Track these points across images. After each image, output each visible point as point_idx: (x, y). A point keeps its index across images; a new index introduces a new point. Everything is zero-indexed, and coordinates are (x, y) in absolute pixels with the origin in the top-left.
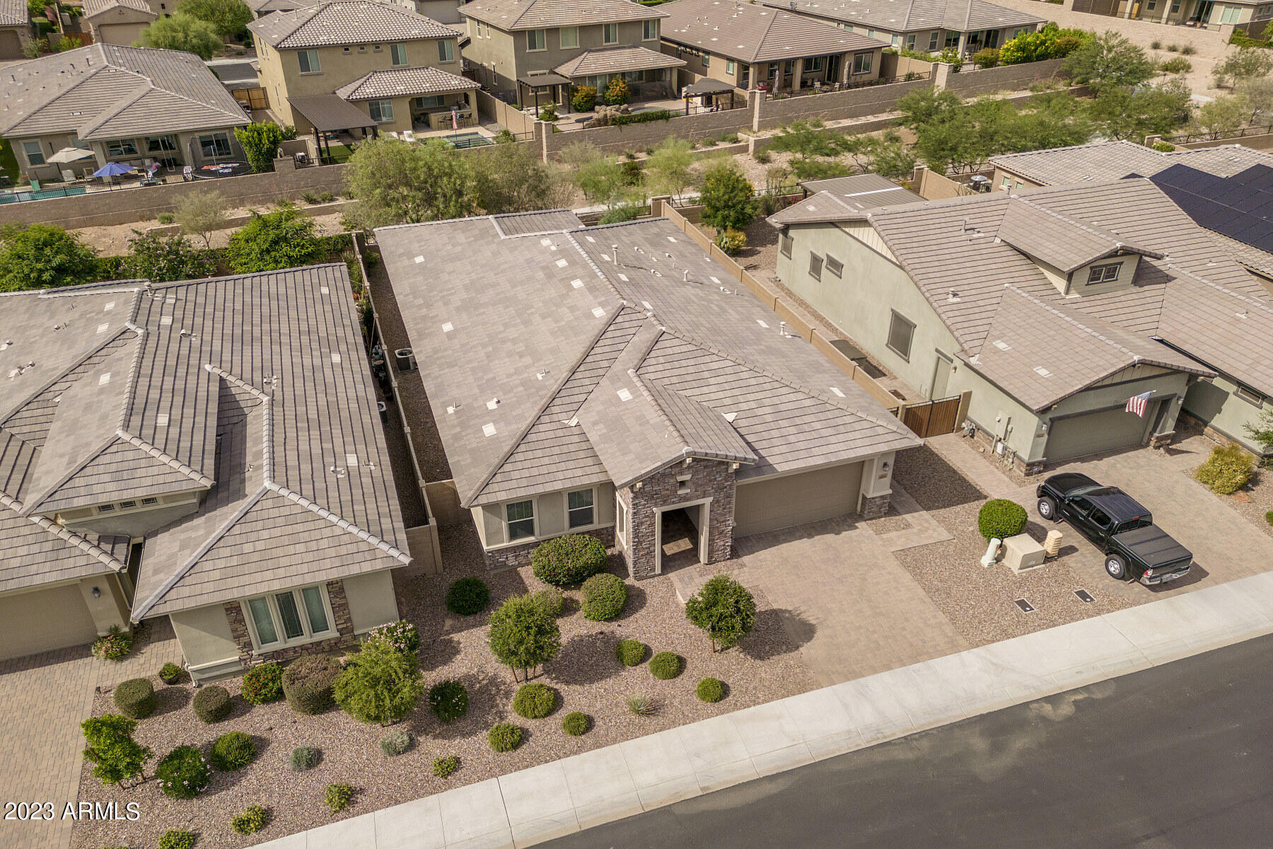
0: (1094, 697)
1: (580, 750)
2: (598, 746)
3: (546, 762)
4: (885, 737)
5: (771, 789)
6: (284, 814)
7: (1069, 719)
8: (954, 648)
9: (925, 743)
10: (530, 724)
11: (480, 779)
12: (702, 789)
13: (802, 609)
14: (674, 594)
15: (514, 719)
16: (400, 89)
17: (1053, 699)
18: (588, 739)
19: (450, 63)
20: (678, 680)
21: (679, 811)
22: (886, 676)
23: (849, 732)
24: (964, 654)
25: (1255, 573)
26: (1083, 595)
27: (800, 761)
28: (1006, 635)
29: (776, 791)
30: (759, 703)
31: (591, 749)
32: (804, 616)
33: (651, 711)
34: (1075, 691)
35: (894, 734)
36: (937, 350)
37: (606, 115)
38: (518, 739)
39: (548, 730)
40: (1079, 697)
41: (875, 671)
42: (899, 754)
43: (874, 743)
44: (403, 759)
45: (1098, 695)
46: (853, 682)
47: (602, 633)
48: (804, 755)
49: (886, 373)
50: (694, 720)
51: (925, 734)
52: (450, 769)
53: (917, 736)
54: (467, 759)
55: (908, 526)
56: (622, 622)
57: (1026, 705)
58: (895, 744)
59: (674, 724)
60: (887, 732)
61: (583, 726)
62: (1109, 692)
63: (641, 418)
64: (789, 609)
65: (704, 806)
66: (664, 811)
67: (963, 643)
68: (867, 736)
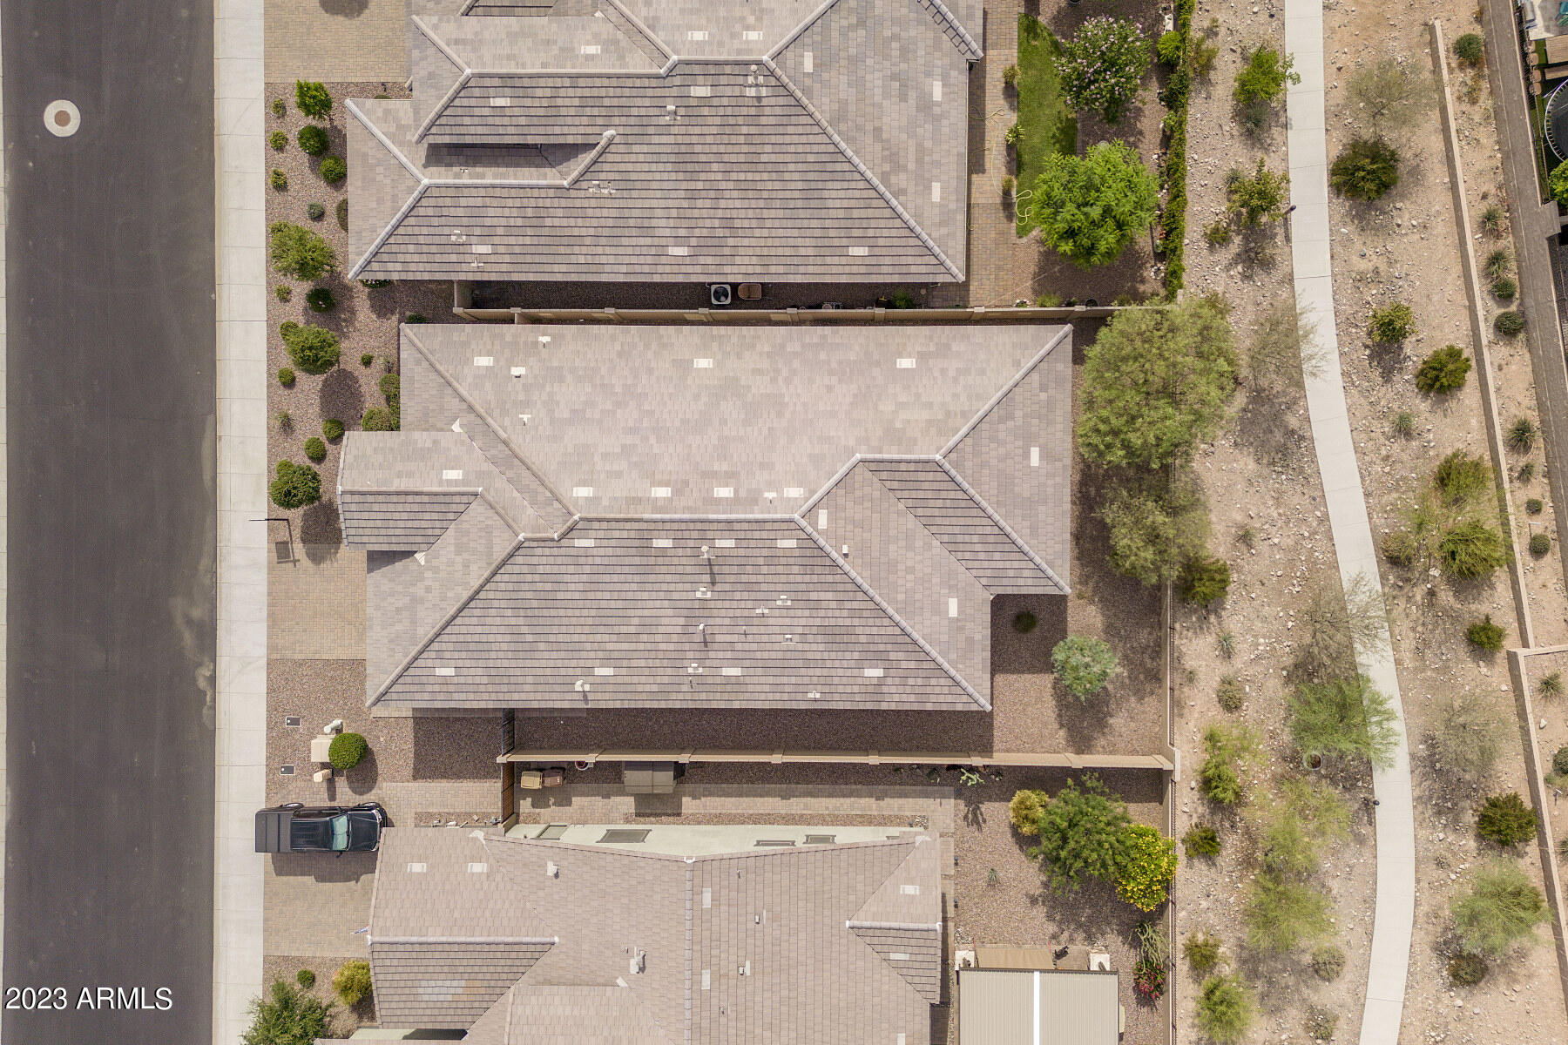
0: (206, 708)
1: (270, 375)
2: (269, 386)
3: (268, 352)
4: (221, 560)
5: (207, 477)
6: (279, 197)
7: (194, 679)
8: (271, 647)
9: (207, 582)
11: (268, 312)
12: (220, 437)
17: (212, 680)
18: (276, 381)
20: (304, 453)
21: (210, 418)
22: (264, 588)
23: (231, 541)
24: (265, 651)
26: (289, 770)
27: (220, 501)
28: (271, 690)
29: (204, 477)
31: (268, 380)
32: (328, 562)
33: (287, 425)
34: (214, 700)
35: (221, 567)
40: (208, 699)
41: (271, 584)
42: (205, 562)
43: (219, 552)
45: (205, 711)
46: (266, 563)
48: (224, 505)
50: (269, 451)
51: (214, 585)
52: (283, 296)
53: (215, 580)
54: (288, 307)
57: (214, 661)
58: (214, 562)
59: (270, 437)
60: (224, 565)
61: (288, 382)
62: (206, 720)
63: (410, 475)
64: (338, 555)
65: (209, 432)
66: (213, 409)
67: (274, 656)
68: (224, 551)
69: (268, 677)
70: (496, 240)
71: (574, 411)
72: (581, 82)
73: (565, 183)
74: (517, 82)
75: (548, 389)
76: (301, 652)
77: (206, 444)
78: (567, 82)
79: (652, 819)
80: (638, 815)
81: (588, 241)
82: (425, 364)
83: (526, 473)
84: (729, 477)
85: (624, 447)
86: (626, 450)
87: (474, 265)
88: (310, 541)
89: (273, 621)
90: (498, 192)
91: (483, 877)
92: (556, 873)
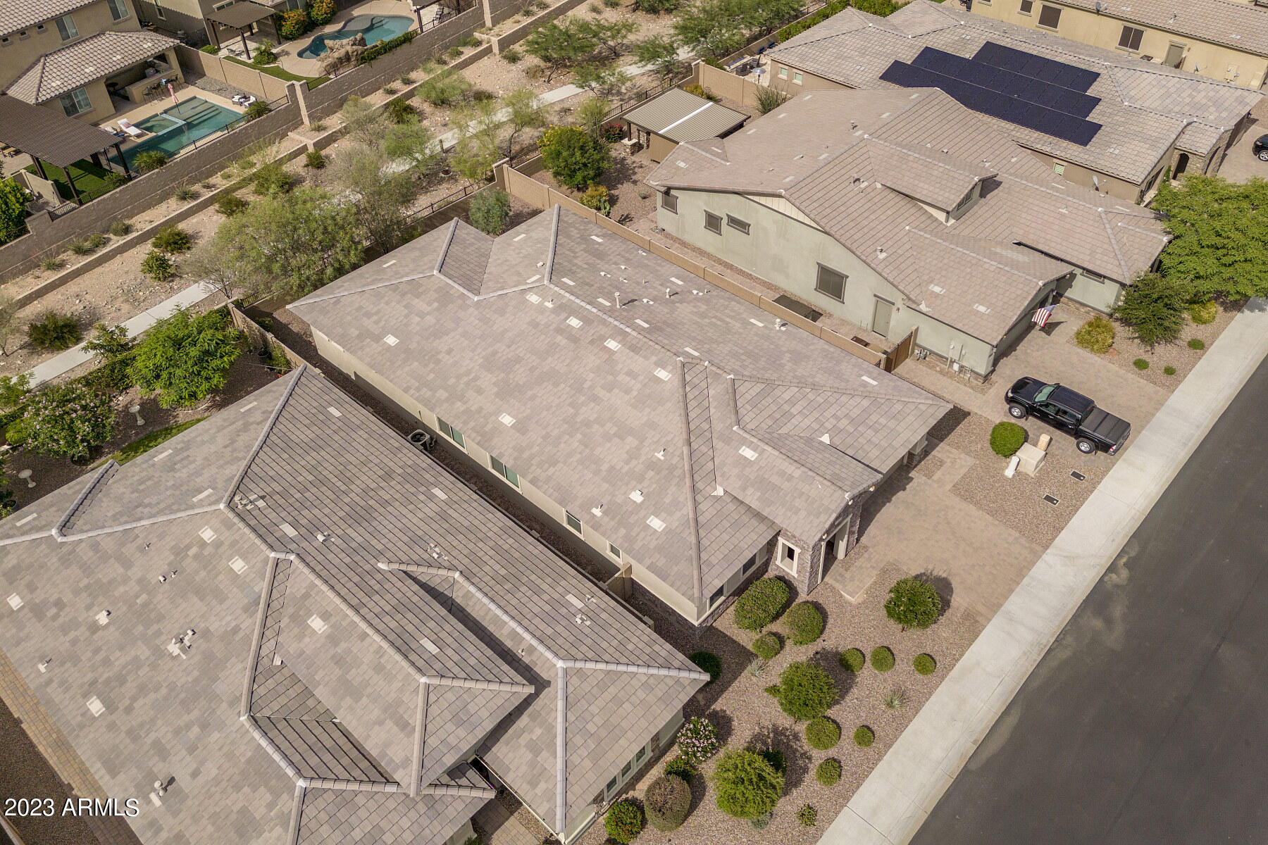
0: (1131, 555)
1: (880, 755)
2: (888, 746)
3: (867, 776)
4: (1045, 646)
5: (1013, 720)
7: (1130, 579)
8: (1036, 555)
9: (1069, 639)
10: (832, 752)
11: (837, 814)
12: (974, 742)
13: (930, 567)
14: (842, 596)
15: (819, 756)
16: (91, 72)
17: (1112, 568)
18: (878, 744)
19: (126, 20)
20: (896, 667)
21: (973, 767)
22: (1014, 598)
23: (1025, 653)
24: (1044, 556)
25: (1153, 415)
27: (1012, 692)
28: (1057, 529)
29: (1016, 721)
30: (958, 660)
31: (886, 752)
32: (935, 573)
34: (1119, 556)
35: (1048, 641)
36: (875, 296)
37: (347, 52)
38: (833, 769)
39: (845, 749)
40: (1124, 560)
41: (1005, 597)
43: (1042, 655)
44: (772, 827)
47: (817, 653)
49: (820, 312)
50: (930, 694)
51: (1064, 633)
52: (808, 815)
53: (1062, 636)
54: (813, 802)
55: (942, 463)
56: (824, 636)
57: (1101, 580)
58: (1054, 649)
59: (921, 703)
60: (1044, 641)
61: (866, 735)
63: (782, 474)
65: (984, 756)
66: (965, 772)
67: (1038, 548)
68: (1036, 651)
69: (1053, 539)
70: (556, 596)
71: (622, 439)
73: (457, 575)
74: (399, 642)
75: (626, 468)
76: (1009, 535)
77: (994, 747)
78: (364, 611)
83: (692, 415)
84: (563, 330)
85: (610, 391)
86: (609, 388)
87: (594, 600)
89: (1021, 572)
90: (515, 614)
91: (936, 282)
92: (881, 251)
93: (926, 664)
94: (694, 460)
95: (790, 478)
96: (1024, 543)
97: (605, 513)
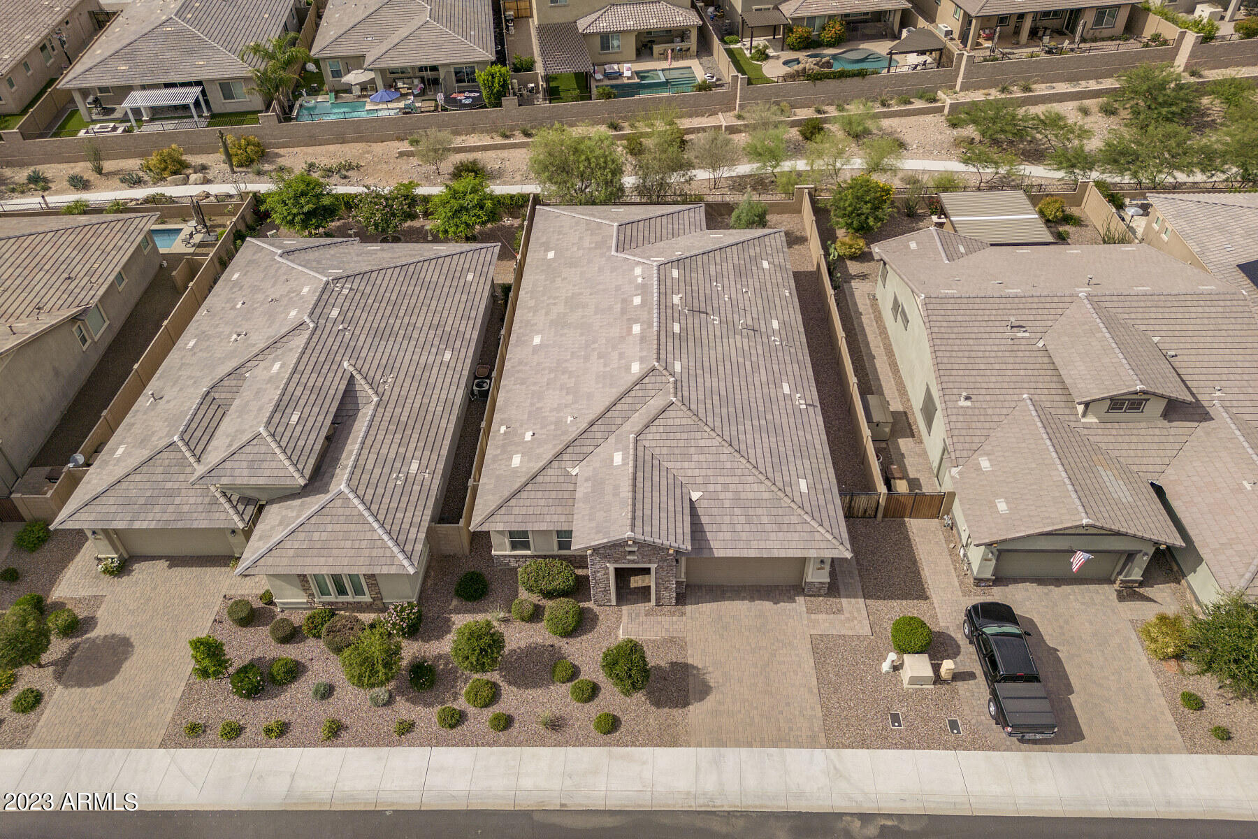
0: (902, 827)
1: (494, 743)
2: (507, 744)
3: (468, 746)
4: (714, 807)
5: (609, 822)
8: (812, 743)
9: (741, 823)
10: (471, 710)
11: (421, 745)
12: (562, 805)
13: (711, 670)
14: (618, 627)
15: (462, 704)
17: (865, 818)
18: (503, 736)
20: (587, 705)
21: (538, 817)
22: (744, 752)
23: (688, 793)
24: (818, 752)
25: (1131, 752)
26: (954, 725)
27: (641, 806)
28: (863, 744)
30: (636, 746)
31: (501, 746)
32: (708, 677)
33: (555, 725)
34: (889, 816)
35: (723, 806)
36: (944, 441)
38: (456, 720)
39: (480, 718)
40: (889, 823)
41: (738, 744)
42: (717, 826)
43: (703, 809)
44: (381, 711)
45: (906, 827)
46: (715, 749)
47: (552, 646)
48: (645, 802)
50: (582, 745)
51: (745, 814)
52: (406, 729)
53: (738, 814)
54: (420, 724)
56: (571, 641)
57: (840, 816)
58: (717, 815)
59: (566, 744)
60: (718, 803)
61: (505, 723)
62: (917, 827)
63: (616, 487)
64: (700, 666)
65: (556, 820)
66: (527, 814)
67: (823, 740)
68: (701, 801)
69: (848, 747)
70: (409, 455)
71: (568, 393)
72: (301, 368)
73: (376, 400)
74: (284, 403)
75: (547, 414)
76: (812, 709)
77: (569, 822)
79: (914, 427)
80: (913, 436)
81: (426, 401)
82: (512, 502)
83: (618, 407)
84: (626, 302)
85: (599, 358)
86: (602, 356)
87: (427, 476)
88: (686, 696)
89: (781, 741)
90: (369, 442)
91: (992, 457)
92: (967, 398)
93: (611, 725)
94: (583, 437)
95: (616, 494)
96: (815, 725)
97: (505, 433)
